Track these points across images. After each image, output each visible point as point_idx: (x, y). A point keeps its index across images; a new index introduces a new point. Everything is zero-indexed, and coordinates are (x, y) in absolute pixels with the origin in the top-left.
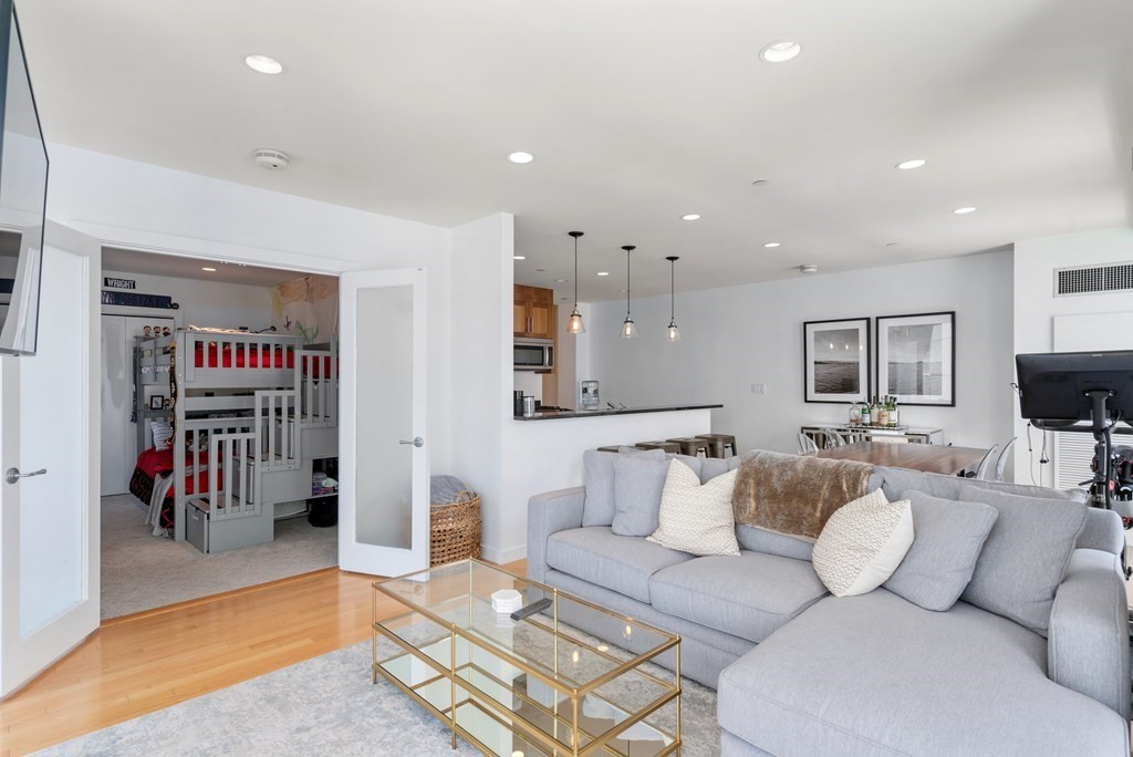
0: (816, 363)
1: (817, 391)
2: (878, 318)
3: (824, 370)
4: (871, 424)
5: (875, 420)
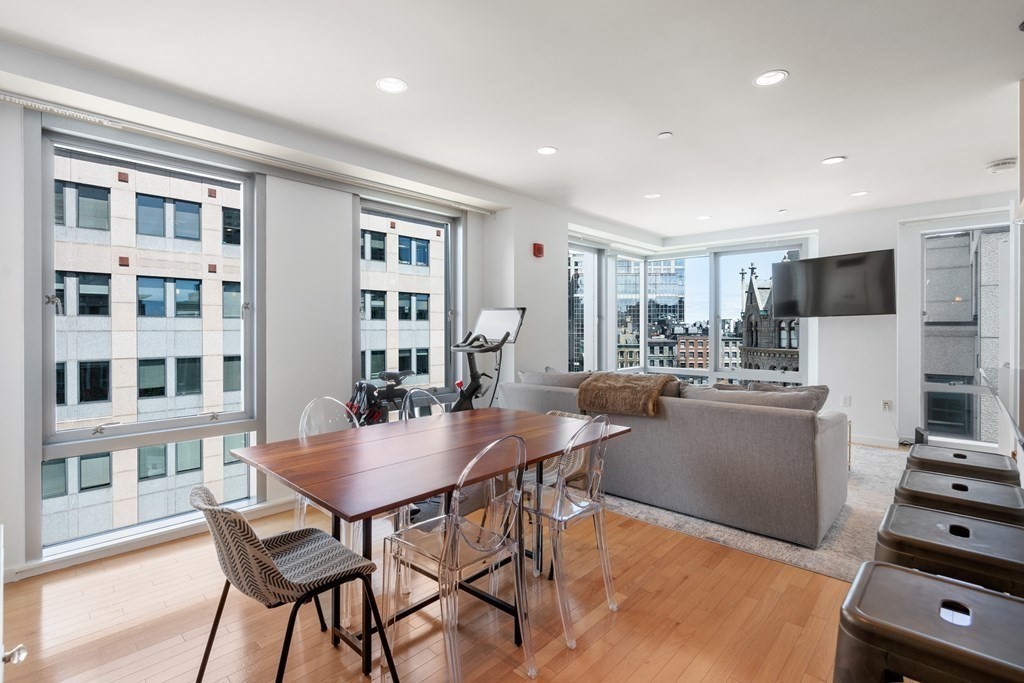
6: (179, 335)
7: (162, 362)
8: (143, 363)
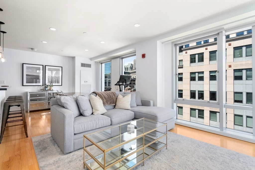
0: (26, 75)
1: (27, 83)
2: (45, 66)
3: (29, 77)
4: (48, 90)
5: (49, 89)
6: (247, 85)
7: (241, 93)
8: (235, 93)
